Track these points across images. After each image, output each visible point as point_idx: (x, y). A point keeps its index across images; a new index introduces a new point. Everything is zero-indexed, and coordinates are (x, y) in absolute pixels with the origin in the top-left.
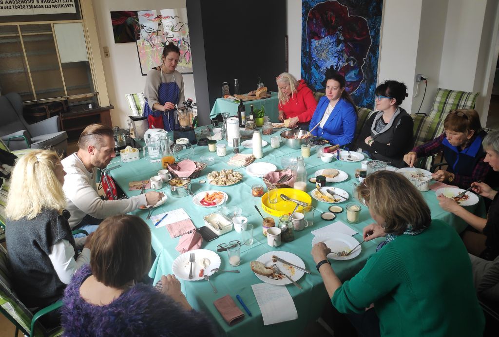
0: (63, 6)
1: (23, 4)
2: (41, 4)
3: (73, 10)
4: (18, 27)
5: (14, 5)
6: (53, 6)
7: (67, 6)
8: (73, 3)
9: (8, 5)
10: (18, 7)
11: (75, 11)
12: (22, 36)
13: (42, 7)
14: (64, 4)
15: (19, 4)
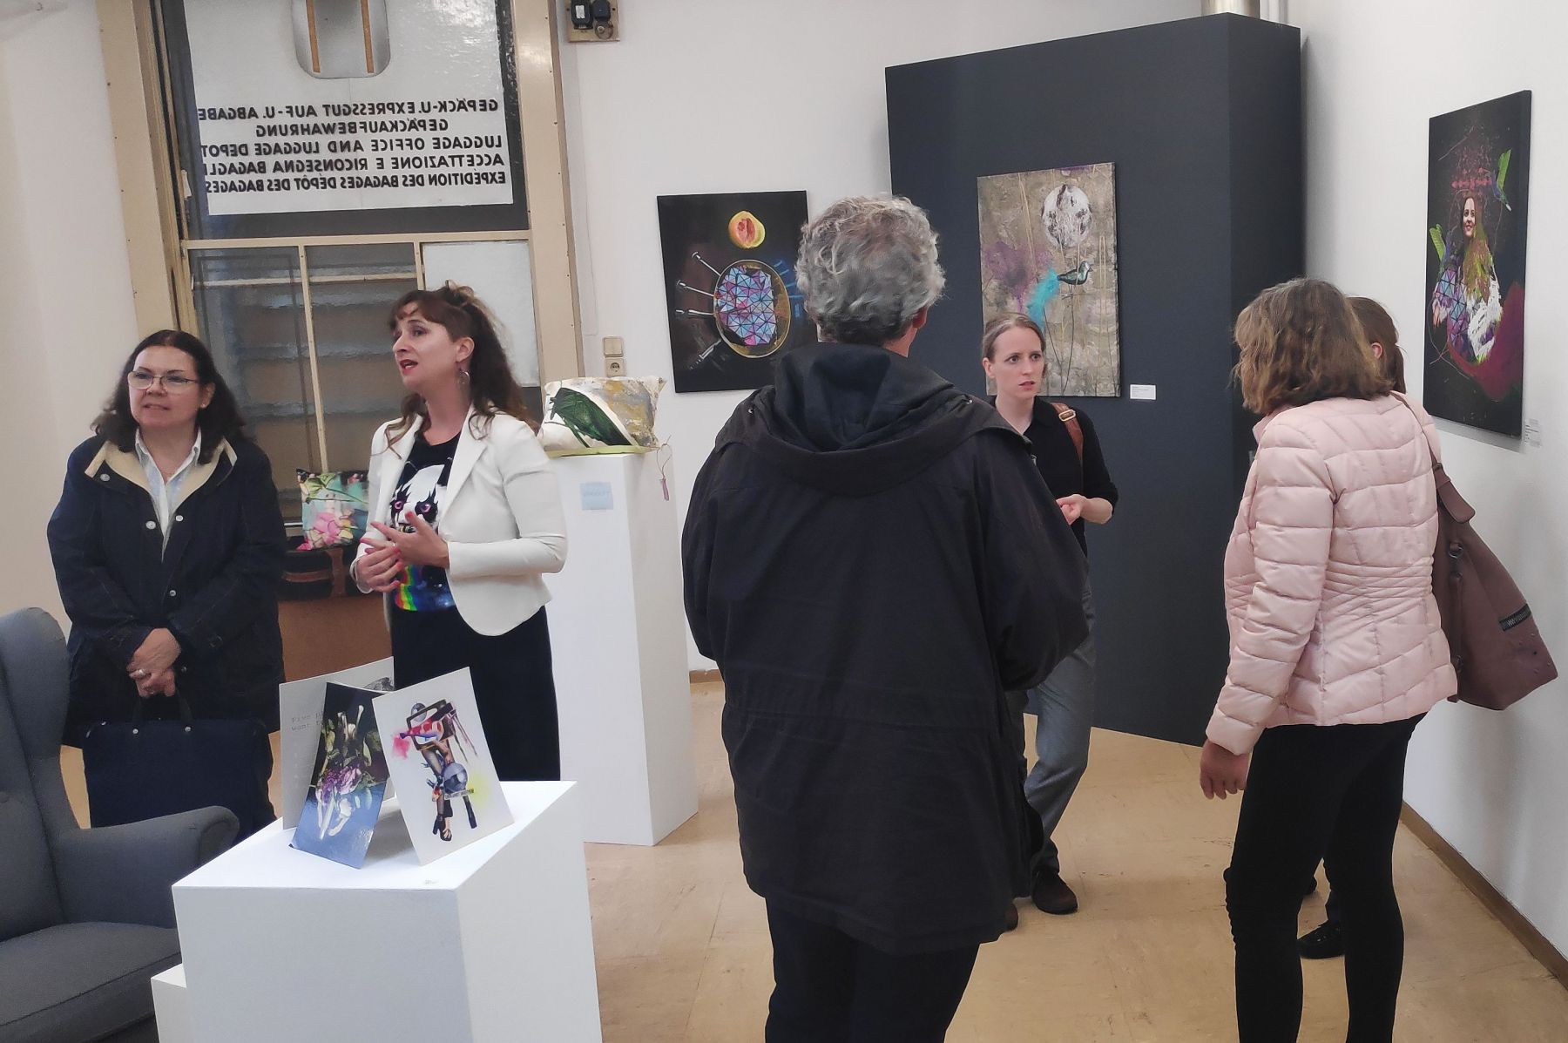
0: (466, 179)
1: (328, 174)
2: (389, 172)
3: (502, 195)
4: (302, 252)
5: (300, 175)
6: (433, 179)
7: (483, 177)
8: (506, 168)
9: (281, 176)
10: (314, 183)
11: (511, 201)
12: (311, 284)
13: (394, 182)
14: (471, 170)
15: (315, 174)
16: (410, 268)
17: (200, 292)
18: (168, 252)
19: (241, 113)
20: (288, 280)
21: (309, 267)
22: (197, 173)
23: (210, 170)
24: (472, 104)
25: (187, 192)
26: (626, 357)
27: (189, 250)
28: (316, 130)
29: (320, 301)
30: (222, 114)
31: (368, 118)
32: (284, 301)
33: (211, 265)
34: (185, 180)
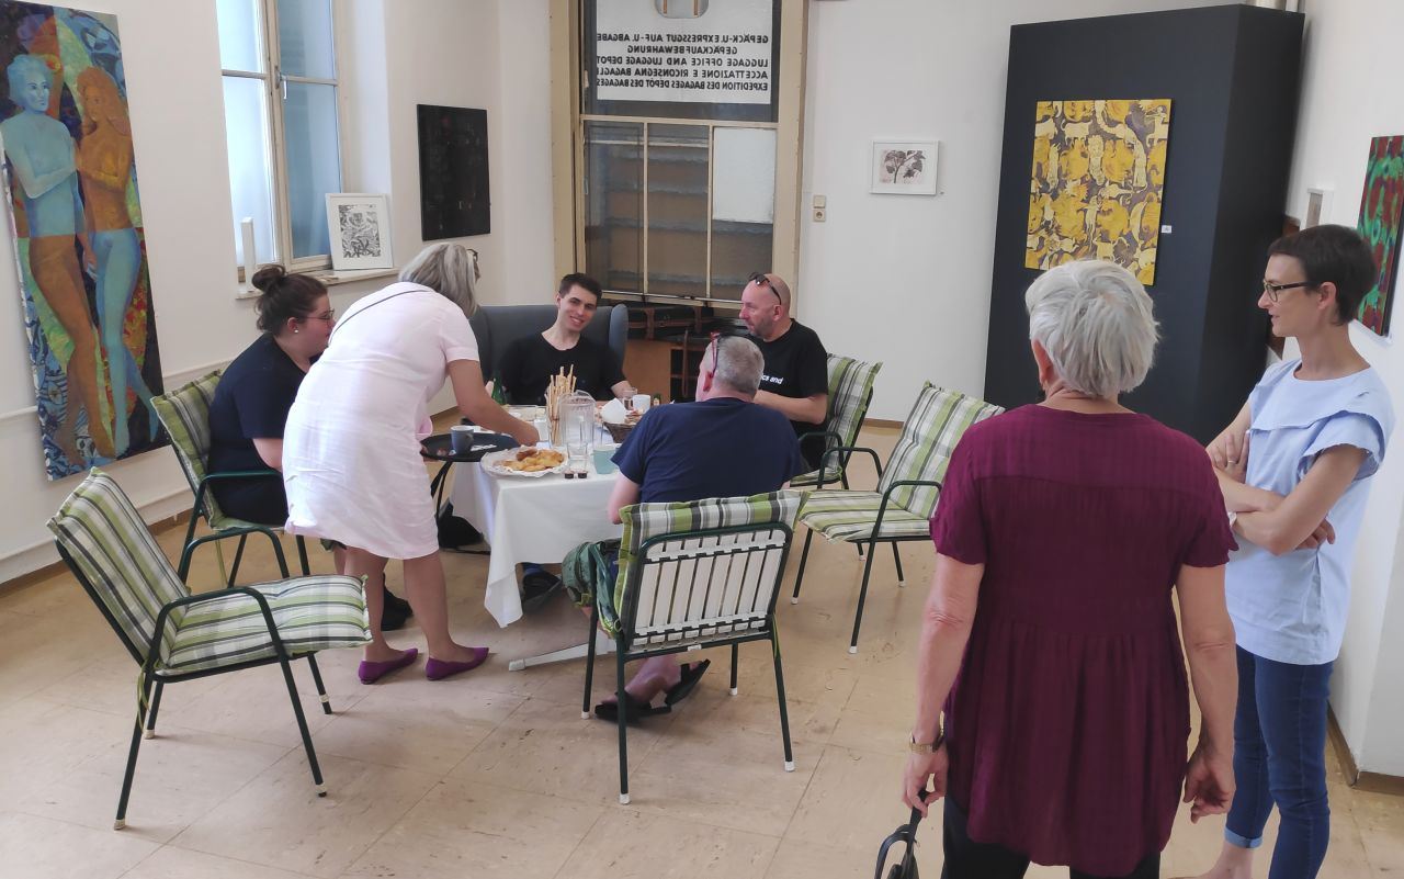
0: (744, 86)
1: (665, 78)
2: (700, 79)
3: (764, 98)
4: (646, 127)
5: (649, 78)
6: (725, 85)
7: (754, 86)
8: (768, 81)
9: (639, 78)
10: (657, 83)
11: (768, 102)
12: (649, 146)
13: (702, 86)
14: (748, 81)
15: (658, 78)
16: (704, 141)
17: (588, 145)
18: (573, 121)
19: (620, 37)
20: (636, 143)
21: (648, 136)
22: (593, 72)
23: (600, 71)
24: (753, 38)
25: (586, 84)
26: (827, 209)
27: (585, 121)
28: (661, 50)
29: (653, 157)
30: (610, 38)
31: (692, 44)
32: (633, 155)
33: (595, 130)
34: (586, 78)
